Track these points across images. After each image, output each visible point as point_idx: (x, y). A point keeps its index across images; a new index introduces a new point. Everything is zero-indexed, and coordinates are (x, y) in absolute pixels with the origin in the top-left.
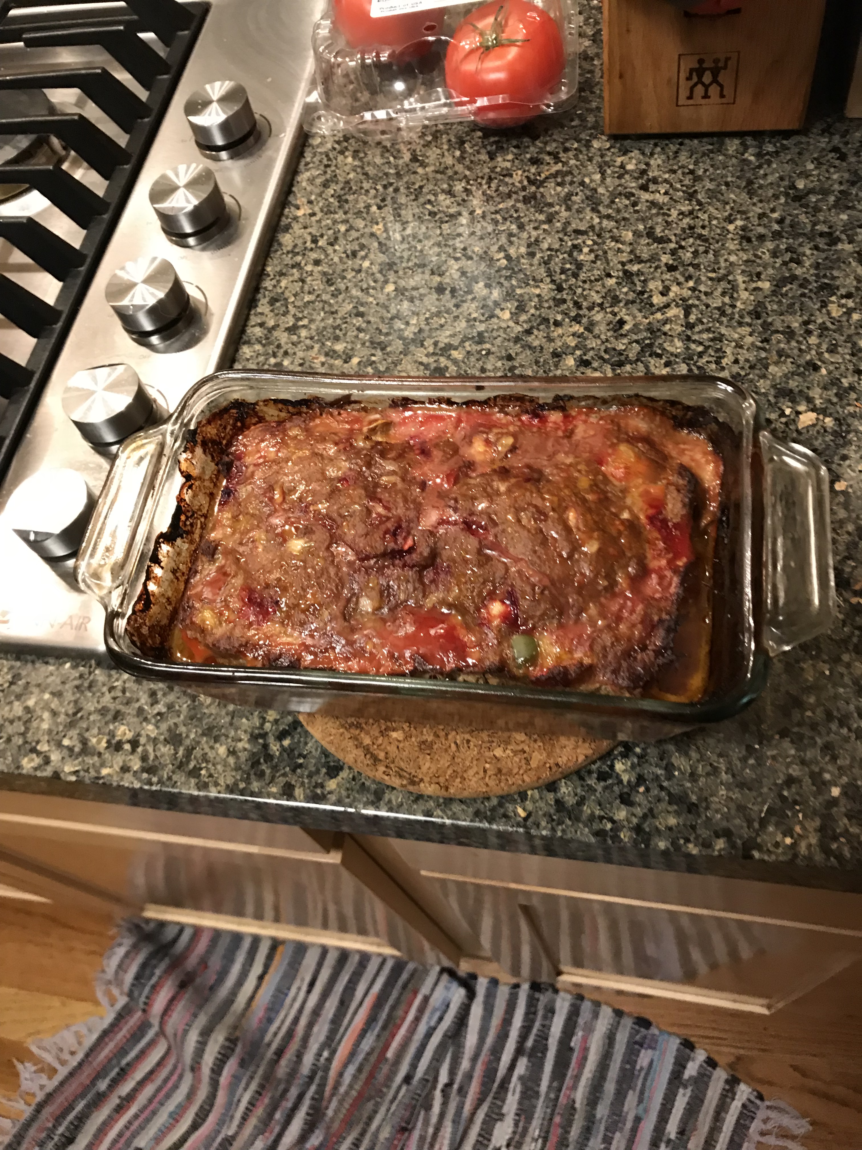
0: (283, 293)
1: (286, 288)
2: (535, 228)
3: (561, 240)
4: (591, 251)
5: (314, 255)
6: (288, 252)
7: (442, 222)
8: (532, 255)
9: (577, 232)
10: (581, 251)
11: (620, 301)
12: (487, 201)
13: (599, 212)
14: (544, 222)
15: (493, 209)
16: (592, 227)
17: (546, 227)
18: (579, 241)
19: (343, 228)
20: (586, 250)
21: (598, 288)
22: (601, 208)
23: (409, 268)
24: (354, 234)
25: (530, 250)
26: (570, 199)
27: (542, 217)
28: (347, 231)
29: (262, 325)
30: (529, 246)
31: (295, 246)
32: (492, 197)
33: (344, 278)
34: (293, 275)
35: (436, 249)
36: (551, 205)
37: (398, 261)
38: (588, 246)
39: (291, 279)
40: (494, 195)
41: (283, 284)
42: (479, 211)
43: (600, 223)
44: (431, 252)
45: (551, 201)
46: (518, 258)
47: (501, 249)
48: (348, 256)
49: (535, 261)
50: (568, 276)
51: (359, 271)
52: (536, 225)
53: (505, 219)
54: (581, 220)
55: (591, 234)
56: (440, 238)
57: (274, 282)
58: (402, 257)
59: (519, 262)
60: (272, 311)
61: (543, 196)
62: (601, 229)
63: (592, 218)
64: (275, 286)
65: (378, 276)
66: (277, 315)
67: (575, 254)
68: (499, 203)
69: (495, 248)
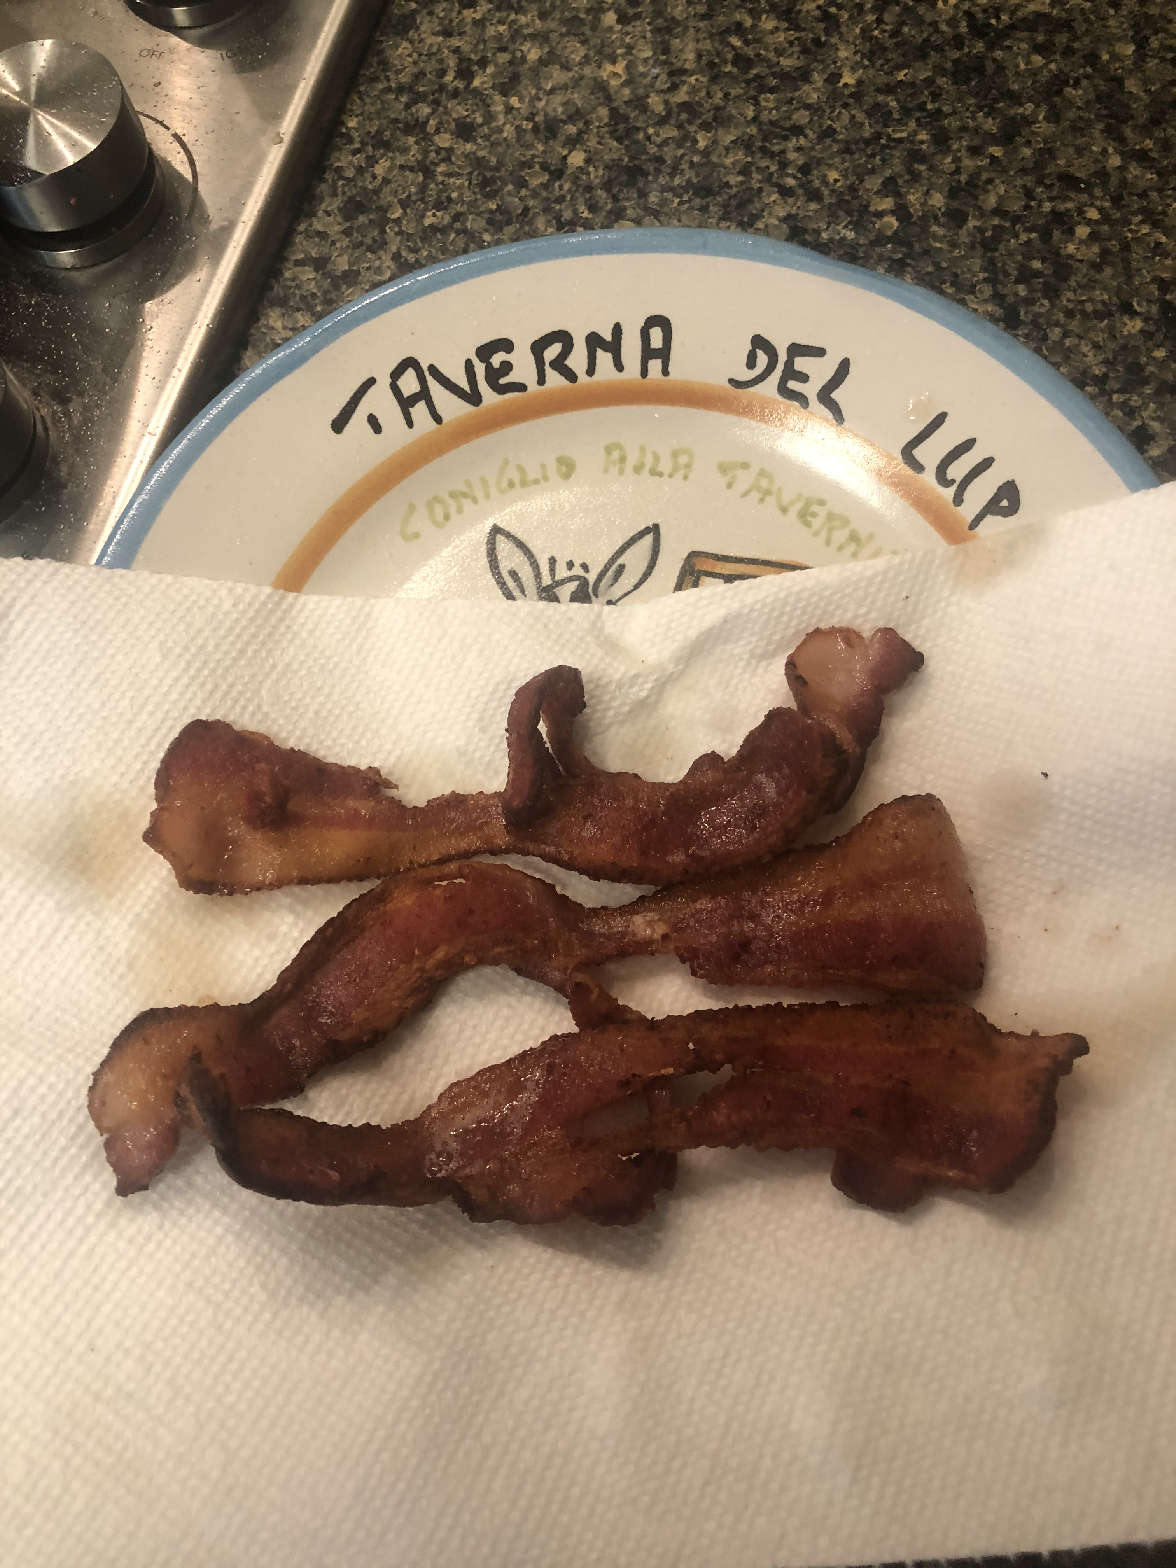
0: (377, 192)
1: (386, 181)
2: (974, 151)
3: (1029, 194)
4: (1094, 237)
5: (458, 110)
6: (401, 89)
7: (763, 89)
8: (957, 218)
9: (1069, 181)
10: (1071, 232)
11: (1145, 382)
12: (871, 55)
13: (1121, 139)
14: (994, 140)
15: (882, 79)
16: (1103, 175)
17: (997, 151)
18: (1070, 205)
19: (533, 55)
20: (1082, 231)
21: (1100, 338)
22: (1128, 131)
23: (671, 189)
24: (557, 76)
25: (955, 204)
26: (1059, 93)
27: (990, 125)
28: (543, 62)
29: (320, 264)
30: (953, 193)
31: (420, 76)
32: (884, 49)
33: (522, 184)
34: (405, 150)
35: (740, 155)
36: (1015, 98)
37: (650, 167)
38: (1089, 222)
39: (400, 160)
40: (890, 43)
41: (380, 169)
42: (848, 78)
43: (1122, 169)
44: (728, 161)
45: (1015, 87)
46: (923, 218)
47: (890, 187)
48: (536, 129)
49: (963, 236)
50: (1032, 290)
51: (558, 173)
52: (977, 142)
53: (906, 112)
54: (1080, 151)
55: (1098, 192)
56: (753, 130)
57: (359, 159)
58: (660, 160)
59: (925, 230)
60: (347, 233)
61: (1000, 68)
62: (1124, 183)
63: (1104, 152)
64: (360, 170)
65: (601, 194)
66: (358, 245)
67: (1057, 234)
68: (899, 68)
69: (874, 183)
